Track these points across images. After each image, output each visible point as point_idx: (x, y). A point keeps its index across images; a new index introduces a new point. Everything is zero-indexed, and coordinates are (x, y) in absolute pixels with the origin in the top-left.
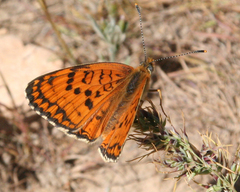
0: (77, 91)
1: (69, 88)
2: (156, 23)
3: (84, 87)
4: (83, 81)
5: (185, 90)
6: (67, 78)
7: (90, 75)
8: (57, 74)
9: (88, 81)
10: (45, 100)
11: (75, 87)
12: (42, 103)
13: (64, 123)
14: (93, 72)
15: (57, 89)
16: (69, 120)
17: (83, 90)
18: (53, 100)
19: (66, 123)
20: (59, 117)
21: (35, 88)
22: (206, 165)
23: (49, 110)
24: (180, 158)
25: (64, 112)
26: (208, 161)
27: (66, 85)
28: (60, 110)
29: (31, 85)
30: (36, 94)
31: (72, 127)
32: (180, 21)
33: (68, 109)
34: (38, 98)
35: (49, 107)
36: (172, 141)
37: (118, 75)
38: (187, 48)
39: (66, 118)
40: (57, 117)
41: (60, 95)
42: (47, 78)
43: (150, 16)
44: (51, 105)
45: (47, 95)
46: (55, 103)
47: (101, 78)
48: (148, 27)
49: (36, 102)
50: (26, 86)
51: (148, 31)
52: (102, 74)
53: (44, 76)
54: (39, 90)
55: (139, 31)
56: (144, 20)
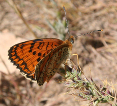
0: (34, 53)
1: (30, 51)
2: (90, 21)
3: (38, 51)
4: (38, 48)
5: (106, 58)
6: (30, 46)
7: (42, 45)
8: (26, 43)
9: (40, 48)
10: (17, 57)
11: (33, 51)
12: (15, 59)
13: (25, 70)
14: (44, 43)
15: (24, 52)
16: (28, 69)
17: (37, 53)
18: (21, 57)
19: (26, 70)
20: (23, 67)
21: (13, 50)
22: (103, 97)
23: (19, 63)
24: (88, 93)
25: (26, 64)
26: (104, 94)
27: (29, 49)
28: (24, 63)
29: (12, 48)
30: (13, 54)
31: (29, 72)
32: (104, 19)
33: (28, 63)
34: (14, 55)
35: (18, 61)
36: (84, 83)
37: (56, 45)
38: (107, 34)
39: (26, 68)
40: (22, 67)
41: (25, 55)
42: (20, 45)
43: (86, 17)
44: (20, 60)
45: (19, 54)
46: (22, 59)
47: (47, 46)
48: (86, 23)
49: (12, 58)
50: (9, 49)
51: (85, 26)
52: (48, 44)
53: (19, 44)
54: (15, 52)
55: (81, 26)
56: (83, 19)
